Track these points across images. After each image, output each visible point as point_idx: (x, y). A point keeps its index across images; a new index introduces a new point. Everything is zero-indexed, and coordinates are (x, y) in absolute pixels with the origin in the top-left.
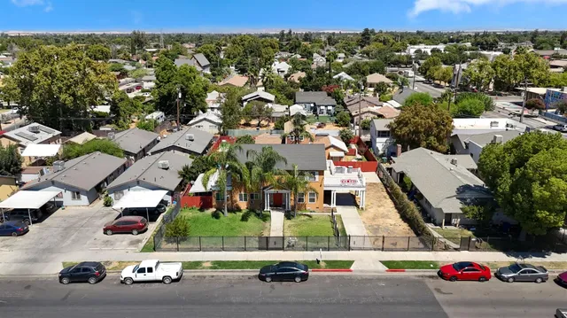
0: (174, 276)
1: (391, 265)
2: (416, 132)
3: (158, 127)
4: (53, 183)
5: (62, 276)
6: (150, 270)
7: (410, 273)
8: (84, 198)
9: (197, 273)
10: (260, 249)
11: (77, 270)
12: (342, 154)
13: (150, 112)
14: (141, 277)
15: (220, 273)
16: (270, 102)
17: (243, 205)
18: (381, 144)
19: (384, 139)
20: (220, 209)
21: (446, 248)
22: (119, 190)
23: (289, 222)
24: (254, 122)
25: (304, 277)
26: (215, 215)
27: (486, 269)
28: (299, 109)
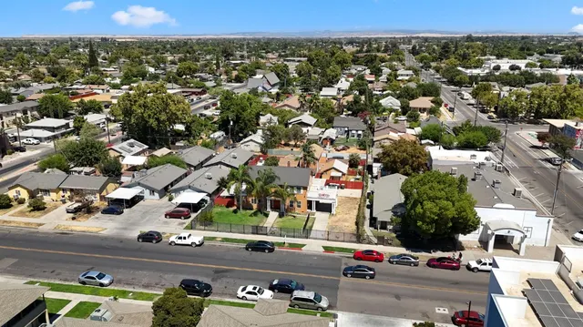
0: (198, 243)
1: (327, 249)
3: (217, 146)
4: (139, 184)
5: (139, 237)
6: (185, 238)
7: (336, 254)
8: (156, 195)
9: (212, 243)
10: (253, 233)
11: (147, 234)
12: (340, 174)
13: (214, 131)
14: (179, 242)
15: (225, 244)
16: (310, 125)
17: (255, 206)
18: (376, 168)
19: (379, 165)
20: (238, 208)
21: (370, 243)
22: (178, 191)
23: (280, 219)
24: (292, 143)
25: (271, 250)
26: (235, 212)
27: (381, 255)
28: (331, 133)
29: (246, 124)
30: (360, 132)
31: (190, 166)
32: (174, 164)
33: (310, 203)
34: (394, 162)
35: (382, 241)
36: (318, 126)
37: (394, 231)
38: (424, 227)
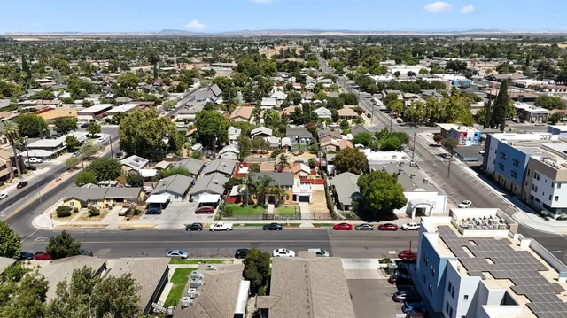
0: (231, 228)
1: (314, 225)
2: (345, 164)
5: (187, 228)
6: (221, 226)
7: (322, 228)
8: (180, 198)
9: (239, 228)
10: (264, 219)
11: (193, 225)
12: (307, 175)
13: (194, 144)
14: (218, 228)
15: (248, 228)
16: (269, 136)
17: (256, 201)
18: (330, 168)
19: (332, 166)
20: (244, 203)
21: (341, 219)
22: (197, 194)
23: (277, 209)
24: (259, 151)
25: (281, 229)
26: (242, 206)
27: (350, 226)
28: (287, 141)
30: (308, 140)
31: (192, 174)
32: (182, 174)
33: (295, 197)
35: (348, 217)
36: (275, 136)
37: (354, 210)
38: (375, 206)
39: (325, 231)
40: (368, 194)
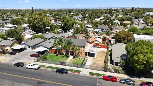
0: (36, 68)
1: (91, 73)
3: (59, 33)
4: (25, 44)
6: (31, 66)
7: (95, 77)
10: (61, 65)
11: (18, 63)
12: (99, 43)
15: (48, 69)
16: (90, 28)
18: (113, 41)
19: (114, 40)
21: (110, 72)
23: (73, 59)
24: (83, 33)
25: (66, 73)
26: (57, 55)
27: (116, 79)
28: (97, 30)
29: (68, 27)
30: (107, 30)
31: (47, 39)
32: (40, 38)
33: (86, 53)
34: (120, 38)
35: (116, 71)
36: (93, 28)
37: (121, 66)
38: (138, 66)
39: (95, 80)
40: (133, 56)
